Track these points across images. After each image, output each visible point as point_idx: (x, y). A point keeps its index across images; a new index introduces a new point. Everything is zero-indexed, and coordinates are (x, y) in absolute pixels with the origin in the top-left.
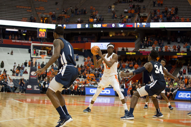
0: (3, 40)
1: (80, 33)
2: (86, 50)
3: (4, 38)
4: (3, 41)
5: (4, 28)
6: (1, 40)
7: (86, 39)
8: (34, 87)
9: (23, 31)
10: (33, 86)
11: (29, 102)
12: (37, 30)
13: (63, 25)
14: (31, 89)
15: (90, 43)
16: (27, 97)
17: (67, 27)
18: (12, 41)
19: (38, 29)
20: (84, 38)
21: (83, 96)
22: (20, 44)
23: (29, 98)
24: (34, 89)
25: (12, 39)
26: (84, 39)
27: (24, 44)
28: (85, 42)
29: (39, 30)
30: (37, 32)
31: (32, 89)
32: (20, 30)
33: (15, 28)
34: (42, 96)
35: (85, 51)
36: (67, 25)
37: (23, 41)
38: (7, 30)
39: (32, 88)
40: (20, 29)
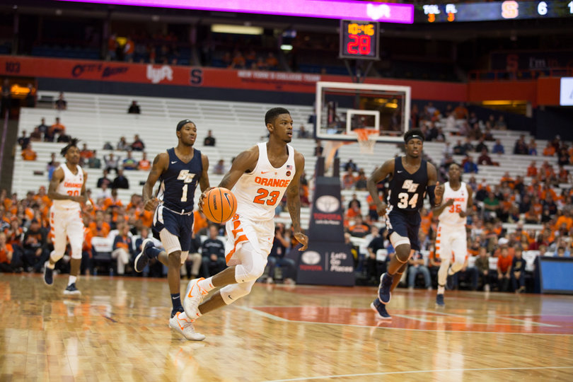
0: (200, 71)
1: (513, 38)
2: (542, 108)
3: (204, 62)
4: (202, 75)
5: (206, 21)
6: (193, 71)
7: (540, 63)
8: (330, 259)
9: (280, 34)
10: (327, 255)
11: (313, 318)
12: (340, 30)
13: (442, 8)
14: (320, 268)
15: (555, 78)
16: (303, 297)
17: (463, 13)
18: (236, 74)
19: (341, 23)
20: (531, 61)
21: (532, 297)
22: (272, 88)
23: (310, 303)
24: (330, 265)
25: (239, 67)
26: (531, 64)
27: (286, 88)
28: (538, 74)
29: (346, 29)
30: (338, 35)
31: (324, 267)
32: (268, 32)
33: (248, 23)
34: (365, 295)
35: (535, 111)
36: (461, 6)
37: (282, 76)
38: (219, 29)
39: (322, 263)
40: (269, 25)
